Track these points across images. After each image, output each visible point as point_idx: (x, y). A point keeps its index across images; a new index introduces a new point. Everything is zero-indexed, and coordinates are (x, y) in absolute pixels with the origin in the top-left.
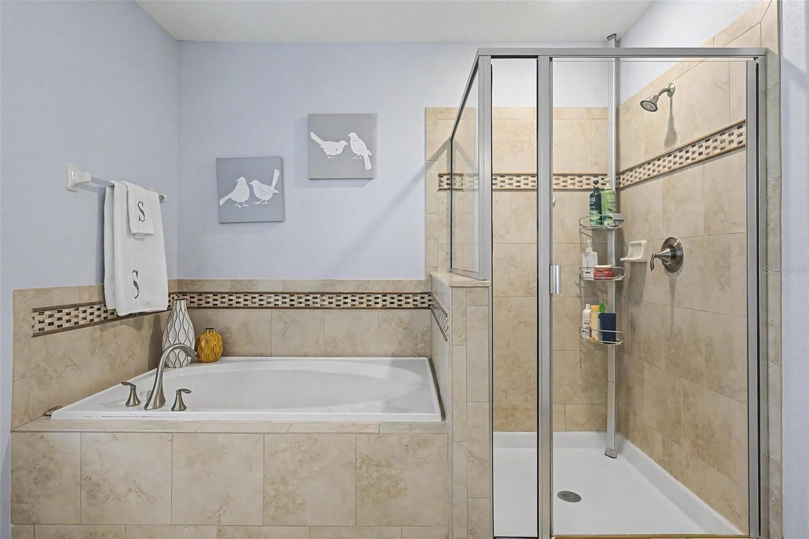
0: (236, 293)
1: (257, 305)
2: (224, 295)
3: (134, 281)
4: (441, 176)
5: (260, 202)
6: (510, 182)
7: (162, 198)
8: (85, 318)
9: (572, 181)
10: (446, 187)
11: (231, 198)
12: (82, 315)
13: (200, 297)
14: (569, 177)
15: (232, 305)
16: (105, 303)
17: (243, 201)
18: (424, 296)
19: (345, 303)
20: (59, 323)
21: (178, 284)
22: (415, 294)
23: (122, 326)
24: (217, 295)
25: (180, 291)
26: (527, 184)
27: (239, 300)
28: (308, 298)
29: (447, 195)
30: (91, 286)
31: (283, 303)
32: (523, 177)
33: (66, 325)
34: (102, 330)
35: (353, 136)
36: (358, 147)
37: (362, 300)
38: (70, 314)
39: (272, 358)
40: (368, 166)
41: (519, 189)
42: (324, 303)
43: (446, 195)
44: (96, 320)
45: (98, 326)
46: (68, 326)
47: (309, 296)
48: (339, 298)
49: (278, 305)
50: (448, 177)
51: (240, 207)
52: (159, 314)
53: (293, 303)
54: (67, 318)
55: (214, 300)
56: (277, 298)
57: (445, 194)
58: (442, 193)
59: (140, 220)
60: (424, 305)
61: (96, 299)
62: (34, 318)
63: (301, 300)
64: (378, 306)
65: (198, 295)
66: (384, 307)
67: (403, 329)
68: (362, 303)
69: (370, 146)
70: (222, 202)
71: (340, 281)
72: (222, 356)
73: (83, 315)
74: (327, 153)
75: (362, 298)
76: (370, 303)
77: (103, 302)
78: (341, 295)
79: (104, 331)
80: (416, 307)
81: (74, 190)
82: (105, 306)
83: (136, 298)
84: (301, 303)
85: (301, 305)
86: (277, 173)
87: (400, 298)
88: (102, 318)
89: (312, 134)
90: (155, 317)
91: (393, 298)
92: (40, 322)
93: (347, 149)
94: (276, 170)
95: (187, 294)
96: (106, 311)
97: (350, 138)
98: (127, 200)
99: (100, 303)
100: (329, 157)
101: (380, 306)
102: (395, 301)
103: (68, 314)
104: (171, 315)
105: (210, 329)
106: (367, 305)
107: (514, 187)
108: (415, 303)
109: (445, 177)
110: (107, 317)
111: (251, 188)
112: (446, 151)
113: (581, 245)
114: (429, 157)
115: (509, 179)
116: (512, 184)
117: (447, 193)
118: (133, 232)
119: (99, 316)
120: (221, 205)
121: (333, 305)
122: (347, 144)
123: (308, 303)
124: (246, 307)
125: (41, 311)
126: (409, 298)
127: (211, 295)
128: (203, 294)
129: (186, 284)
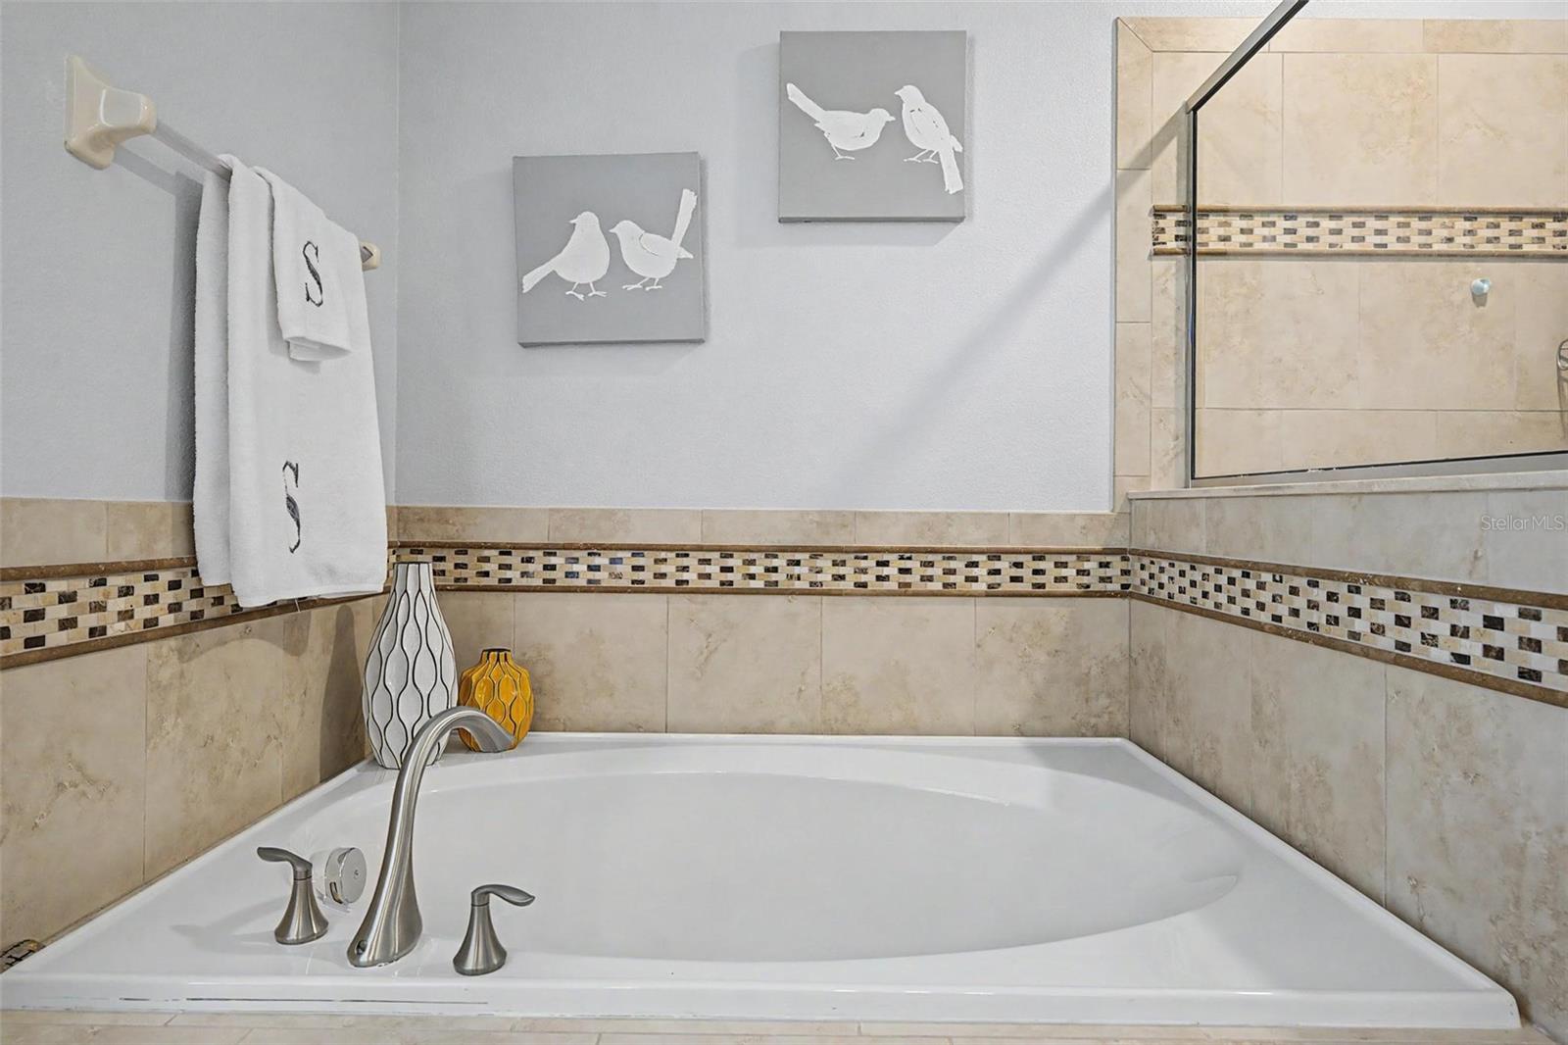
0: (565, 547)
1: (625, 583)
2: (531, 554)
3: (289, 499)
4: (1159, 213)
5: (638, 286)
6: (1356, 232)
7: (366, 255)
8: (126, 615)
9: (1536, 233)
10: (1172, 245)
11: (555, 272)
12: (117, 604)
13: (461, 559)
14: (1528, 221)
15: (554, 581)
16: (196, 563)
17: (589, 280)
18: (1108, 559)
19: (879, 578)
20: (33, 629)
21: (399, 520)
22: (1082, 555)
23: (249, 642)
24: (509, 554)
25: (405, 539)
26: (1407, 240)
27: (575, 568)
28: (775, 563)
29: (1178, 271)
30: (152, 506)
31: (702, 576)
32: (1394, 220)
33: (56, 639)
34: (181, 653)
35: (910, 95)
36: (925, 126)
37: (929, 571)
38: (74, 600)
39: (673, 736)
40: (953, 183)
41: (1380, 254)
42: (820, 578)
43: (1173, 270)
44: (167, 620)
45: (172, 642)
46: (65, 642)
47: (776, 557)
48: (863, 564)
49: (687, 582)
50: (1180, 217)
51: (581, 297)
52: (348, 604)
53: (729, 576)
54: (64, 611)
55: (501, 567)
56: (685, 562)
57: (1167, 270)
58: (1160, 264)
59: (308, 298)
60: (1110, 587)
61: (166, 548)
63: (752, 570)
64: (975, 587)
65: (457, 553)
66: (993, 592)
67: (1049, 654)
68: (930, 579)
69: (958, 126)
70: (530, 281)
71: (865, 516)
72: (532, 730)
73: (122, 604)
74: (835, 143)
75: (931, 564)
76: (951, 579)
77: (191, 564)
78: (870, 555)
79: (190, 659)
80: (1087, 592)
81: (98, 158)
82: (195, 573)
83: (292, 551)
84: (752, 577)
85: (753, 584)
86: (689, 199)
87: (1041, 565)
88: (184, 616)
89: (790, 87)
90: (339, 612)
91: (1018, 565)
93: (894, 131)
94: (686, 192)
95: (426, 549)
96: (198, 593)
97: (902, 102)
98: (272, 229)
99: (177, 564)
100: (840, 157)
101: (981, 587)
102: (1025, 572)
103: (66, 598)
104: (390, 609)
105: (499, 650)
106: (945, 585)
107: (1368, 246)
108: (1085, 580)
109: (1172, 219)
110: (202, 611)
111: (613, 243)
112: (1174, 142)
113: (1562, 417)
114: (1124, 161)
115: (1355, 225)
116: (1362, 239)
117: (1179, 261)
118: (286, 336)
119: (175, 608)
120: (526, 290)
121: (847, 585)
122: (893, 118)
123: (774, 577)
124: (593, 588)
126: (1065, 565)
127: (495, 553)
128: (469, 551)
129: (421, 520)
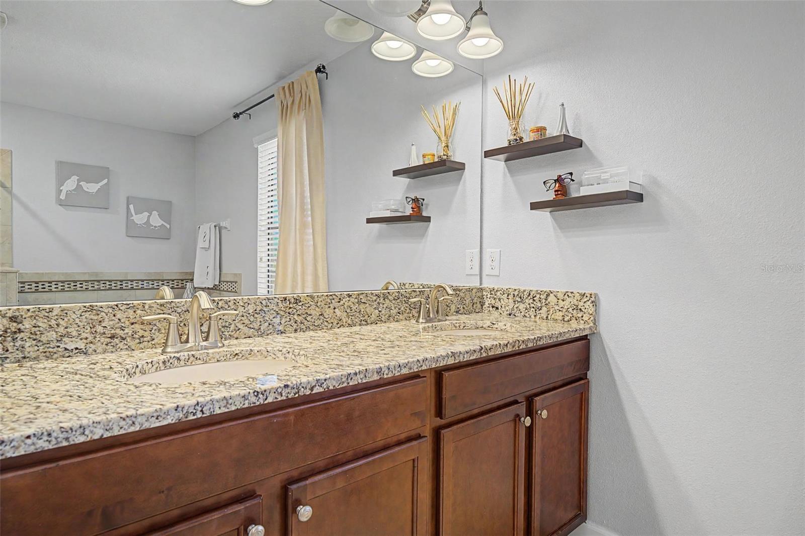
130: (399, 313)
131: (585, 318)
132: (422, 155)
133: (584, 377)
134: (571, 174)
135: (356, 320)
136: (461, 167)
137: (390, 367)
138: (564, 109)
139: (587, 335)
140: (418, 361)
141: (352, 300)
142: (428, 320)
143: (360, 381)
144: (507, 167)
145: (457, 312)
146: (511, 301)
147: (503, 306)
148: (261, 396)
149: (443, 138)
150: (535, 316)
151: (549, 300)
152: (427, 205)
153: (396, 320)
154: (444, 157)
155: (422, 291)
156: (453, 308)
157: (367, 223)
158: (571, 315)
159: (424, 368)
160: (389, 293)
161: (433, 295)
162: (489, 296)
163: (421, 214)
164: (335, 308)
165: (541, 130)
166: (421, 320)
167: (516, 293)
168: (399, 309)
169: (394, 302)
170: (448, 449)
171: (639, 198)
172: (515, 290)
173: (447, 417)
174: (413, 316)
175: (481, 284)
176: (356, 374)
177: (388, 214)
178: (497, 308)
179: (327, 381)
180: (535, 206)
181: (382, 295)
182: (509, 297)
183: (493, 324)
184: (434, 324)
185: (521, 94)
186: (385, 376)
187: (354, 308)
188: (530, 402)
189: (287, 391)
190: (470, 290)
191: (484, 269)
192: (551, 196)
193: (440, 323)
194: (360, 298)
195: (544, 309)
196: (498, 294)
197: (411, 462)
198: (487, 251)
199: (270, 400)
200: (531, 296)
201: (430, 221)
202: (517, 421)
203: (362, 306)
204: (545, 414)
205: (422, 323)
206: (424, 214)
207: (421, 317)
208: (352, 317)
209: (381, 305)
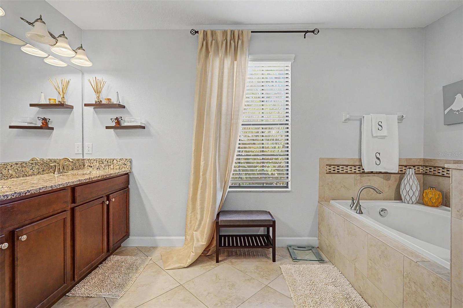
3: (377, 158)
8: (351, 171)
11: (451, 109)
13: (435, 169)
17: (459, 109)
20: (338, 170)
21: (423, 161)
24: (444, 169)
25: (424, 164)
30: (355, 158)
38: (343, 168)
44: (358, 172)
45: (359, 175)
46: (342, 172)
51: (457, 113)
55: (442, 172)
59: (379, 129)
61: (357, 164)
62: (327, 168)
65: (433, 168)
70: (446, 112)
73: (350, 169)
81: (345, 122)
83: (378, 165)
88: (361, 172)
90: (400, 176)
92: (329, 169)
95: (428, 167)
96: (363, 169)
98: (372, 122)
99: (360, 165)
105: (432, 187)
118: (374, 136)
120: (445, 114)
125: (330, 166)
127: (441, 168)
128: (436, 168)
129: (427, 161)
130: (43, 171)
131: (127, 167)
132: (48, 99)
133: (128, 187)
134: (121, 117)
135: (21, 175)
136: (71, 107)
137: (56, 185)
138: (118, 94)
139: (128, 173)
140: (66, 183)
141: (18, 166)
142: (59, 172)
143: (44, 190)
144: (95, 110)
145: (73, 169)
146: (98, 163)
147: (94, 166)
148: (5, 197)
149: (61, 93)
150: (109, 168)
151: (114, 162)
152: (51, 122)
153: (42, 174)
154: (62, 102)
155: (55, 161)
156: (70, 168)
157: (9, 128)
158: (122, 167)
159: (69, 185)
160: (38, 162)
161: (61, 163)
162: (87, 162)
163: (48, 126)
164: (8, 170)
165: (109, 100)
166: (56, 173)
167: (100, 160)
168: (43, 169)
169: (40, 166)
170: (77, 214)
171: (144, 128)
172: (100, 159)
173: (77, 202)
174: (51, 172)
175: (83, 157)
176: (42, 188)
177: (26, 125)
178: (91, 167)
179: (31, 191)
180: (107, 128)
181: (34, 163)
182: (97, 162)
183: (91, 172)
184: (63, 174)
185: (100, 85)
186: (54, 188)
187: (19, 169)
188: (108, 197)
189: (16, 195)
190: (78, 160)
191: (84, 151)
192: (113, 124)
193: (66, 173)
194: (23, 165)
195: (112, 165)
196: (92, 161)
197: (63, 220)
198: (86, 144)
199: (9, 198)
200: (106, 161)
201: (53, 130)
202: (104, 204)
203: (23, 169)
204: (113, 200)
205: (56, 174)
206: (50, 126)
207: (56, 171)
208: (19, 174)
209: (34, 168)
